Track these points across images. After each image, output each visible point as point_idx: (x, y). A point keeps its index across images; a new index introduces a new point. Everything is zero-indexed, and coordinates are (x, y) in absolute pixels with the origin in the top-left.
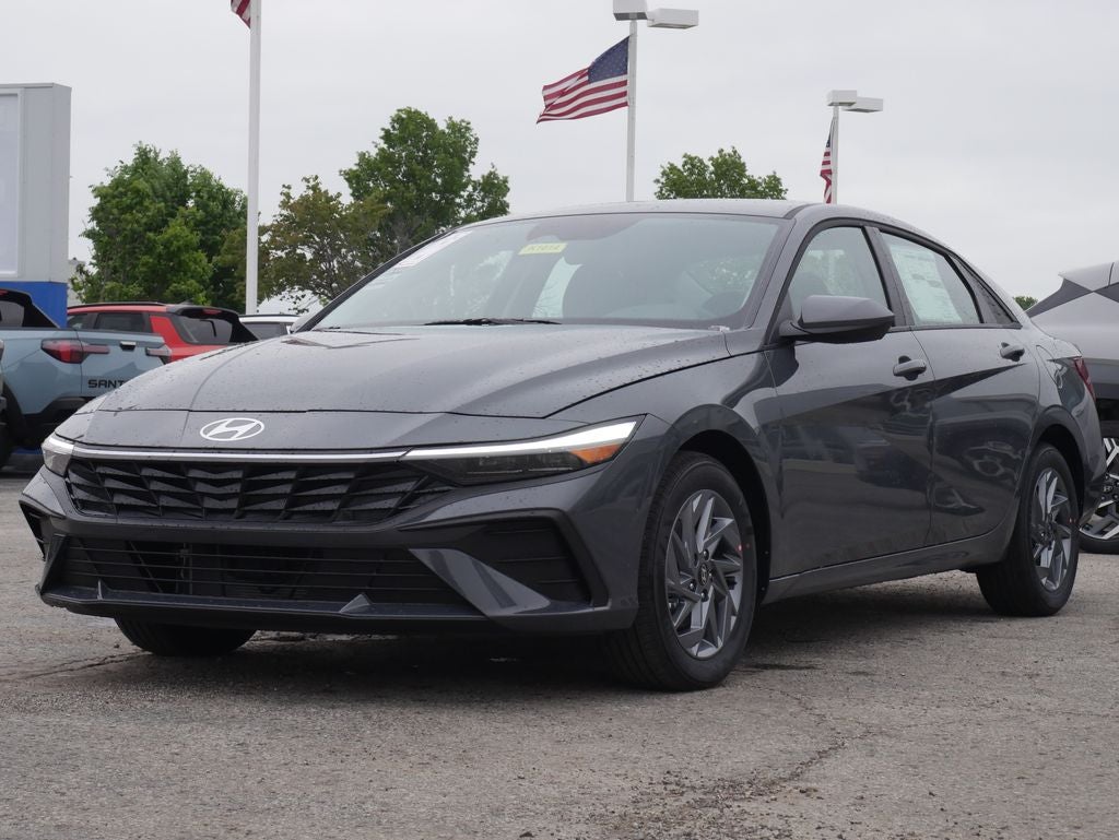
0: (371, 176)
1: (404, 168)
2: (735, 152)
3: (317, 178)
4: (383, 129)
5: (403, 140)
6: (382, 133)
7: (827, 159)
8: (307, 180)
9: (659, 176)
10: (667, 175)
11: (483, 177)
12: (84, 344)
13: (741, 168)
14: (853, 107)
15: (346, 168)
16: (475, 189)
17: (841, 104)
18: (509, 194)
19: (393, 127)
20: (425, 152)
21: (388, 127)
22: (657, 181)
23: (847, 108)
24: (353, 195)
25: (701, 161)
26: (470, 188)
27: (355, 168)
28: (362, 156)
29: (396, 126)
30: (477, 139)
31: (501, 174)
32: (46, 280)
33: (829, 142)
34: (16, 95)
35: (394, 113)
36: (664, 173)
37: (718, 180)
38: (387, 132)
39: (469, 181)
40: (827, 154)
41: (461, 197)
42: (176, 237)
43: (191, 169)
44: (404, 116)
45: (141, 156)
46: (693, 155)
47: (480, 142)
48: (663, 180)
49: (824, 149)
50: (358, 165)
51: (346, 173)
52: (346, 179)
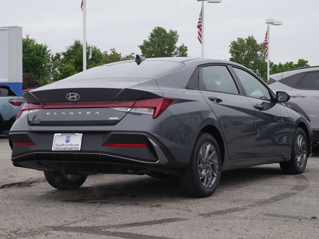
0: (148, 47)
1: (157, 44)
2: (252, 37)
3: (114, 49)
4: (150, 33)
5: (156, 36)
6: (150, 34)
7: (266, 39)
8: (112, 50)
9: (230, 44)
10: (233, 44)
11: (180, 47)
12: (21, 100)
13: (255, 41)
14: (273, 24)
15: (140, 45)
16: (177, 49)
17: (270, 23)
18: (187, 51)
19: (153, 32)
20: (163, 39)
21: (152, 32)
22: (230, 46)
23: (272, 24)
24: (142, 52)
25: (243, 39)
26: (176, 49)
27: (143, 45)
28: (145, 41)
29: (154, 32)
30: (178, 36)
31: (185, 45)
32: (16, 82)
33: (266, 34)
34: (6, 30)
35: (154, 29)
36: (232, 44)
37: (248, 45)
38: (152, 34)
39: (176, 47)
40: (266, 38)
41: (174, 52)
42: (68, 68)
43: (91, 46)
44: (157, 29)
45: (76, 43)
46: (240, 38)
47: (179, 37)
48: (232, 46)
49: (265, 36)
50: (144, 44)
51: (140, 46)
52: (140, 48)
